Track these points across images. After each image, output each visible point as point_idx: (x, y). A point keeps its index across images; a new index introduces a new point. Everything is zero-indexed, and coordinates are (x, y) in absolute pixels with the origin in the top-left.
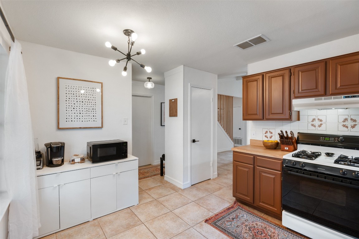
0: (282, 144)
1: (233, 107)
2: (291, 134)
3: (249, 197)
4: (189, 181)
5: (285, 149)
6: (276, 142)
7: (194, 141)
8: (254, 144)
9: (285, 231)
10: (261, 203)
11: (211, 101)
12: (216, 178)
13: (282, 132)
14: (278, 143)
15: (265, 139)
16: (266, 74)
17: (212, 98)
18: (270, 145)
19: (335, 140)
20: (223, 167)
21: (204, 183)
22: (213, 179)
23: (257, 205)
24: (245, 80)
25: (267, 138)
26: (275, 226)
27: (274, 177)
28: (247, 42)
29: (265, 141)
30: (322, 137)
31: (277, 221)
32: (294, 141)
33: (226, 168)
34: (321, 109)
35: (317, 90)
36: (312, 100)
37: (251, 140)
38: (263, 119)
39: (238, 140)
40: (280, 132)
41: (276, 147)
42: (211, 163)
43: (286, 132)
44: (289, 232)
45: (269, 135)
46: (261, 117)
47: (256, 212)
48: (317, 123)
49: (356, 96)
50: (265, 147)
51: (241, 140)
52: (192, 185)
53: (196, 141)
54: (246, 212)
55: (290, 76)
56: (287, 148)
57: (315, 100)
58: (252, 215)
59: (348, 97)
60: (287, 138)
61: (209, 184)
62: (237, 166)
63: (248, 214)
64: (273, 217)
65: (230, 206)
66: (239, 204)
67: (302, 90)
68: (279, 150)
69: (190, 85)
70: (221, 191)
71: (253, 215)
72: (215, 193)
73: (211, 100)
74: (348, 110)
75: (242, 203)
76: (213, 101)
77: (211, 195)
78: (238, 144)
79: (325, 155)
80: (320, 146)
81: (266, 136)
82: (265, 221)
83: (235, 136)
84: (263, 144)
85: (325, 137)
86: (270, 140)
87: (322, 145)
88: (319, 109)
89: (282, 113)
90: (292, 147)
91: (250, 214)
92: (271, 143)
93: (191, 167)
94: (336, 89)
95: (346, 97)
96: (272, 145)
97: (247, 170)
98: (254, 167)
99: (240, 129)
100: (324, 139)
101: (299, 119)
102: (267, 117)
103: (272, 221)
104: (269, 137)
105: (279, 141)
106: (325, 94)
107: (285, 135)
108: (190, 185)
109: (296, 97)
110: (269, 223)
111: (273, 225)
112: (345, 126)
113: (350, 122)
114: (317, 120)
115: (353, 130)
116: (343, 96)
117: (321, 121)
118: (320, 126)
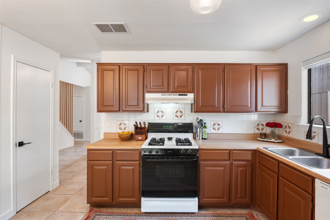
0: (137, 135)
1: (73, 96)
2: (144, 125)
3: (107, 198)
4: (12, 208)
5: (139, 139)
6: (130, 133)
7: (21, 144)
8: (108, 138)
9: (144, 216)
10: (121, 198)
11: (51, 87)
12: (57, 188)
13: (136, 123)
14: (132, 134)
15: (120, 131)
16: (123, 65)
17: (52, 83)
18: (126, 137)
19: (172, 127)
20: (65, 170)
21: (40, 200)
22: (53, 190)
23: (116, 203)
24: (100, 67)
25: (121, 129)
26: (135, 216)
27: (133, 168)
28: (107, 25)
29: (120, 133)
30: (165, 125)
31: (135, 211)
32: (146, 130)
33: (68, 170)
34: (163, 103)
35: (163, 87)
36: (159, 95)
37: (104, 133)
38: (119, 111)
39: (78, 134)
40: (135, 124)
41: (130, 138)
42: (50, 169)
43: (140, 123)
44: (148, 216)
45: (123, 127)
46: (118, 109)
47: (115, 210)
48: (160, 114)
49: (185, 94)
50: (121, 139)
51: (82, 134)
52: (17, 213)
53: (25, 144)
54: (104, 215)
55: (144, 72)
56: (140, 138)
57: (162, 95)
58: (111, 215)
59: (182, 95)
60: (141, 128)
61: (48, 199)
62: (92, 166)
63: (108, 217)
64: (131, 208)
65: (86, 217)
66: (96, 209)
67: (153, 86)
68: (133, 140)
69: (14, 58)
70: (69, 202)
71: (113, 216)
72: (59, 209)
73: (51, 85)
74: (178, 104)
75: (98, 207)
76: (53, 86)
77: (55, 214)
78: (78, 138)
79: (167, 139)
80: (163, 132)
81: (120, 128)
82: (126, 216)
83: (75, 129)
84: (119, 137)
85: (166, 125)
86: (124, 131)
87: (165, 132)
88: (162, 103)
89: (138, 105)
90: (144, 136)
91: (110, 215)
92: (127, 134)
93: (16, 185)
94: (174, 88)
95: (179, 95)
96: (127, 137)
97: (105, 167)
98: (113, 162)
99: (81, 121)
100: (166, 126)
101: (148, 111)
102: (124, 109)
103: (132, 212)
104: (123, 129)
105: (134, 132)
106: (168, 91)
107: (139, 126)
108: (13, 213)
109: (149, 92)
110: (129, 216)
111: (133, 216)
112: (176, 116)
113: (179, 113)
114: (160, 112)
115: (181, 119)
116: (178, 94)
117: (163, 112)
118: (162, 117)
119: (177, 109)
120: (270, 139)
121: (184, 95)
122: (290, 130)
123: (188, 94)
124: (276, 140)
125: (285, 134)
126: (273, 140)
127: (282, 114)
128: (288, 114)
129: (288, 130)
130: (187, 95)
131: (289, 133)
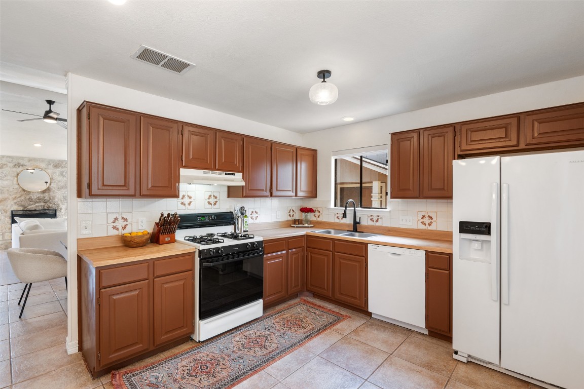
0: (162, 234)
5: (166, 240)
8: (89, 248)
13: (163, 215)
15: (118, 233)
19: (209, 218)
30: (199, 216)
35: (206, 161)
37: (79, 240)
45: (120, 224)
46: (133, 193)
48: (186, 201)
56: (168, 239)
57: (203, 173)
60: (171, 223)
85: (201, 216)
86: (126, 232)
89: (169, 187)
100: (201, 218)
102: (145, 192)
104: (120, 228)
109: (185, 166)
112: (209, 203)
113: (213, 199)
114: (186, 197)
115: (215, 207)
116: (225, 172)
117: (190, 198)
118: (189, 204)
119: (210, 193)
120: (304, 225)
121: (232, 174)
122: (319, 214)
123: (236, 173)
124: (309, 225)
125: (314, 219)
126: (306, 225)
127: (311, 199)
128: (317, 199)
129: (317, 214)
130: (234, 175)
131: (318, 217)
